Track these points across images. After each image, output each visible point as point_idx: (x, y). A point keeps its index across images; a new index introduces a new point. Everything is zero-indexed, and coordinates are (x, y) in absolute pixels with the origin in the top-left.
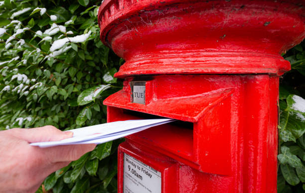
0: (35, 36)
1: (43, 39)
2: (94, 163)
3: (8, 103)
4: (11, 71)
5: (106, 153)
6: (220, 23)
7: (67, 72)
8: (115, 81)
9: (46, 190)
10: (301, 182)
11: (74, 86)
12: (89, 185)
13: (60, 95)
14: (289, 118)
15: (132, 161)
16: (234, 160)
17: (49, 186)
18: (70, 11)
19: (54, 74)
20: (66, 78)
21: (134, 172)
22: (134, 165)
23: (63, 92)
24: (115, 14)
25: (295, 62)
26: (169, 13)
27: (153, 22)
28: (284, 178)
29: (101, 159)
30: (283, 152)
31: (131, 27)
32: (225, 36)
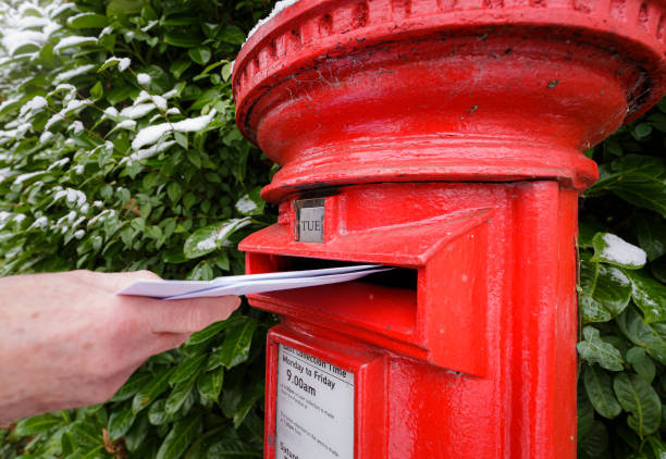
0: (103, 117)
1: (119, 126)
2: (214, 379)
3: (36, 260)
4: (48, 192)
5: (239, 356)
6: (467, 82)
7: (163, 194)
8: (260, 212)
9: (111, 439)
10: (623, 411)
11: (178, 222)
12: (200, 430)
13: (149, 240)
14: (599, 279)
15: (294, 360)
16: (495, 347)
17: (118, 430)
18: (172, 75)
19: (137, 198)
20: (160, 206)
21: (299, 382)
22: (300, 368)
23: (155, 232)
24: (268, 66)
25: (607, 176)
26: (373, 63)
27: (340, 80)
28: (590, 404)
29: (229, 368)
30: (586, 337)
31: (300, 91)
32: (476, 107)
